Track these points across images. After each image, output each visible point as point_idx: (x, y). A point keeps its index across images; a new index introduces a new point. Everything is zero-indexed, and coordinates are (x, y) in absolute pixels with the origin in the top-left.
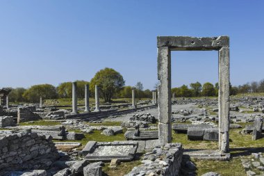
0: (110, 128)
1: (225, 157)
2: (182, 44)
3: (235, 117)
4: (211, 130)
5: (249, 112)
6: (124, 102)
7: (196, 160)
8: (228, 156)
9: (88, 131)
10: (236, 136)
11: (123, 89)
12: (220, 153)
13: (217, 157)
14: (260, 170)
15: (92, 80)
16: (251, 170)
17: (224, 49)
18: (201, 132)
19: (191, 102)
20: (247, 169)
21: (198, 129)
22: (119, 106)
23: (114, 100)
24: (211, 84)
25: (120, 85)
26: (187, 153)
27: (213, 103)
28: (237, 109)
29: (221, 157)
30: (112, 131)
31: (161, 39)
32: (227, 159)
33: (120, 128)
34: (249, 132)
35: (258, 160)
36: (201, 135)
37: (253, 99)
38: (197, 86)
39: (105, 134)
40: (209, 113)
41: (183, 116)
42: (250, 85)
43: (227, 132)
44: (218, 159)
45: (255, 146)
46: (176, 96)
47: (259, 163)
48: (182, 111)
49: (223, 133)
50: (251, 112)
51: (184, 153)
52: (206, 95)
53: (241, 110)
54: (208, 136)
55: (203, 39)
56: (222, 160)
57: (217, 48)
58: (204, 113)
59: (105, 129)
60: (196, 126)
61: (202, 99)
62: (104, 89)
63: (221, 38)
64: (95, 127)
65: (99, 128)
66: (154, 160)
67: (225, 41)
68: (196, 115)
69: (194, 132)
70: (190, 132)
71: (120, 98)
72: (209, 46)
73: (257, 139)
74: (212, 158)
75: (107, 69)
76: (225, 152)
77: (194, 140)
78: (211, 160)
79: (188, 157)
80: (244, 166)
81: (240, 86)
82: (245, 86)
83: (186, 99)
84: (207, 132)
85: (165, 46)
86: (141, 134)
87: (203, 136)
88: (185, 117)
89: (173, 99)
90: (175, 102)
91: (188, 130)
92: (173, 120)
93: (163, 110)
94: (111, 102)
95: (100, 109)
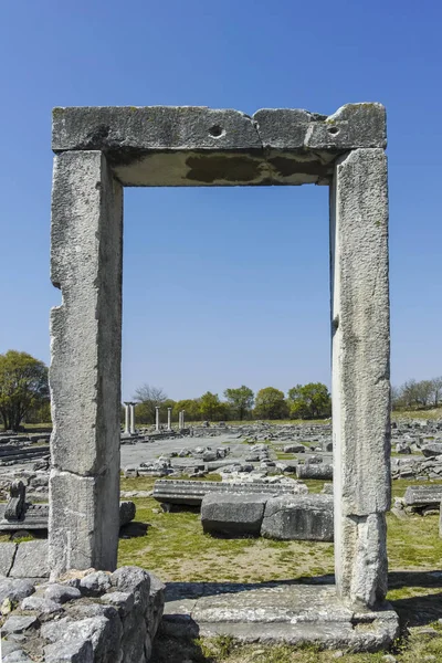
1: (375, 632)
2: (168, 134)
7: (229, 646)
8: (384, 625)
12: (346, 609)
13: (335, 632)
17: (363, 159)
18: (251, 507)
19: (227, 431)
21: (241, 498)
22: (35, 440)
24: (276, 392)
26: (183, 607)
27: (282, 434)
29: (354, 635)
32: (386, 645)
36: (251, 518)
38: (242, 395)
40: (273, 457)
41: (201, 463)
43: (381, 516)
44: (341, 644)
46: (187, 418)
48: (199, 449)
51: (170, 608)
52: (264, 418)
54: (279, 522)
55: (261, 117)
58: (262, 455)
60: (236, 487)
61: (255, 425)
63: (345, 116)
68: (237, 461)
69: (228, 509)
70: (212, 508)
71: (45, 420)
72: (291, 144)
74: (311, 635)
76: (370, 606)
78: (305, 645)
79: (188, 626)
83: (213, 425)
84: (276, 510)
85: (90, 147)
86: (30, 512)
87: (260, 521)
88: (207, 465)
89: (180, 426)
90: (185, 432)
91: (206, 502)
92: (166, 470)
93: (73, 414)
94: (18, 429)
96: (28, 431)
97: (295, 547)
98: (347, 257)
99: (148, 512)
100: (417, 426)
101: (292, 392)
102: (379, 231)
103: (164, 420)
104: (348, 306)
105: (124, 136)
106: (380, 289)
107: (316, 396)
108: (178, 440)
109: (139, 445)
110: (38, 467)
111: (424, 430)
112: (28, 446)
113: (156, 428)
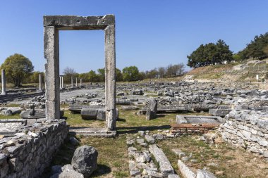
0: (9, 108)
1: (111, 134)
2: (68, 23)
3: (137, 100)
4: (104, 110)
5: (153, 96)
6: (33, 87)
7: (82, 137)
8: (114, 133)
10: (131, 116)
11: (32, 74)
12: (106, 130)
13: (103, 134)
14: (143, 146)
16: (134, 146)
17: (110, 28)
18: (94, 111)
19: (99, 86)
20: (129, 146)
21: (93, 109)
22: (27, 91)
23: (24, 85)
25: (29, 70)
26: (74, 130)
28: (141, 93)
29: (106, 134)
30: (10, 111)
31: (47, 19)
32: (113, 136)
33: (19, 108)
34: (144, 113)
35: (143, 137)
36: (94, 115)
37: (160, 84)
39: (3, 114)
41: (86, 99)
42: (158, 70)
43: (113, 110)
44: (104, 136)
45: (147, 125)
46: (84, 81)
47: (143, 140)
48: (86, 94)
49: (109, 111)
50: (155, 96)
51: (70, 131)
53: (145, 94)
54: (102, 116)
55: (88, 18)
56: (107, 137)
57: (103, 27)
60: (92, 106)
62: (14, 74)
63: (106, 17)
66: (27, 132)
67: (111, 20)
68: (98, 99)
69: (88, 112)
70: (84, 112)
71: (30, 83)
72: (94, 24)
73: (150, 119)
74: (98, 135)
75: (16, 55)
76: (111, 130)
77: (88, 120)
78: (96, 136)
79: (74, 133)
80: (128, 142)
81: (147, 72)
82: (152, 71)
83: (93, 84)
84: (100, 112)
85: (51, 25)
86: (36, 113)
87: (96, 116)
89: (81, 84)
90: (83, 87)
91: (82, 110)
92: (74, 102)
93: (50, 88)
94: (20, 86)
95: (7, 92)
96: (24, 87)
99: (67, 114)
100: (171, 84)
101: (124, 70)
102: (113, 45)
103: (74, 82)
107: (133, 72)
108: (79, 91)
109: (65, 93)
110: (33, 101)
111: (174, 86)
112: (25, 93)
113: (72, 85)
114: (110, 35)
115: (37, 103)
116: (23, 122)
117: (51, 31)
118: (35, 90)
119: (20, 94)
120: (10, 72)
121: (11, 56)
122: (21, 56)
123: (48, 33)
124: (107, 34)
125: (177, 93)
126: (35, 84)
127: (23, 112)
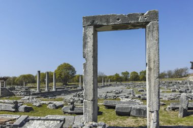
0: (55, 102)
2: (108, 21)
4: (138, 107)
5: (167, 92)
6: (75, 85)
9: (38, 104)
11: (75, 76)
15: (55, 71)
18: (128, 108)
19: (122, 85)
21: (125, 105)
22: (71, 88)
23: (69, 84)
24: (136, 73)
25: (73, 74)
27: (138, 86)
30: (55, 105)
31: (86, 19)
33: (63, 103)
34: (174, 109)
36: (128, 111)
38: (126, 74)
39: (49, 107)
40: (135, 93)
41: (114, 95)
43: (157, 111)
46: (111, 81)
48: (114, 91)
49: (152, 112)
50: (169, 92)
52: (132, 80)
53: (161, 90)
54: (135, 112)
55: (129, 15)
57: (143, 25)
58: (132, 92)
59: (51, 103)
60: (124, 103)
61: (130, 83)
62: (63, 76)
63: (148, 13)
64: (45, 102)
65: (47, 102)
67: (154, 15)
68: (124, 94)
69: (122, 108)
70: (118, 108)
71: (73, 82)
72: (136, 22)
75: (65, 64)
83: (118, 83)
84: (134, 109)
85: (91, 25)
86: (75, 109)
87: (130, 112)
88: (117, 95)
89: (109, 83)
90: (110, 85)
91: (117, 107)
92: (106, 97)
93: (88, 87)
94: (67, 85)
95: (57, 89)
96: (69, 85)
97: (139, 119)
98: (149, 48)
99: (102, 109)
100: (179, 83)
101: (141, 73)
102: (157, 42)
103: (104, 82)
104: (149, 60)
105: (98, 22)
106: (157, 56)
110: (74, 96)
111: (181, 84)
112: (70, 90)
113: (102, 84)
114: (153, 31)
115: (76, 99)
116: (61, 121)
117: (91, 31)
118: (76, 87)
119: (66, 90)
120: (61, 75)
121: (61, 65)
122: (68, 64)
123: (87, 33)
124: (149, 31)
125: (188, 90)
126: (76, 83)
127: (65, 106)
